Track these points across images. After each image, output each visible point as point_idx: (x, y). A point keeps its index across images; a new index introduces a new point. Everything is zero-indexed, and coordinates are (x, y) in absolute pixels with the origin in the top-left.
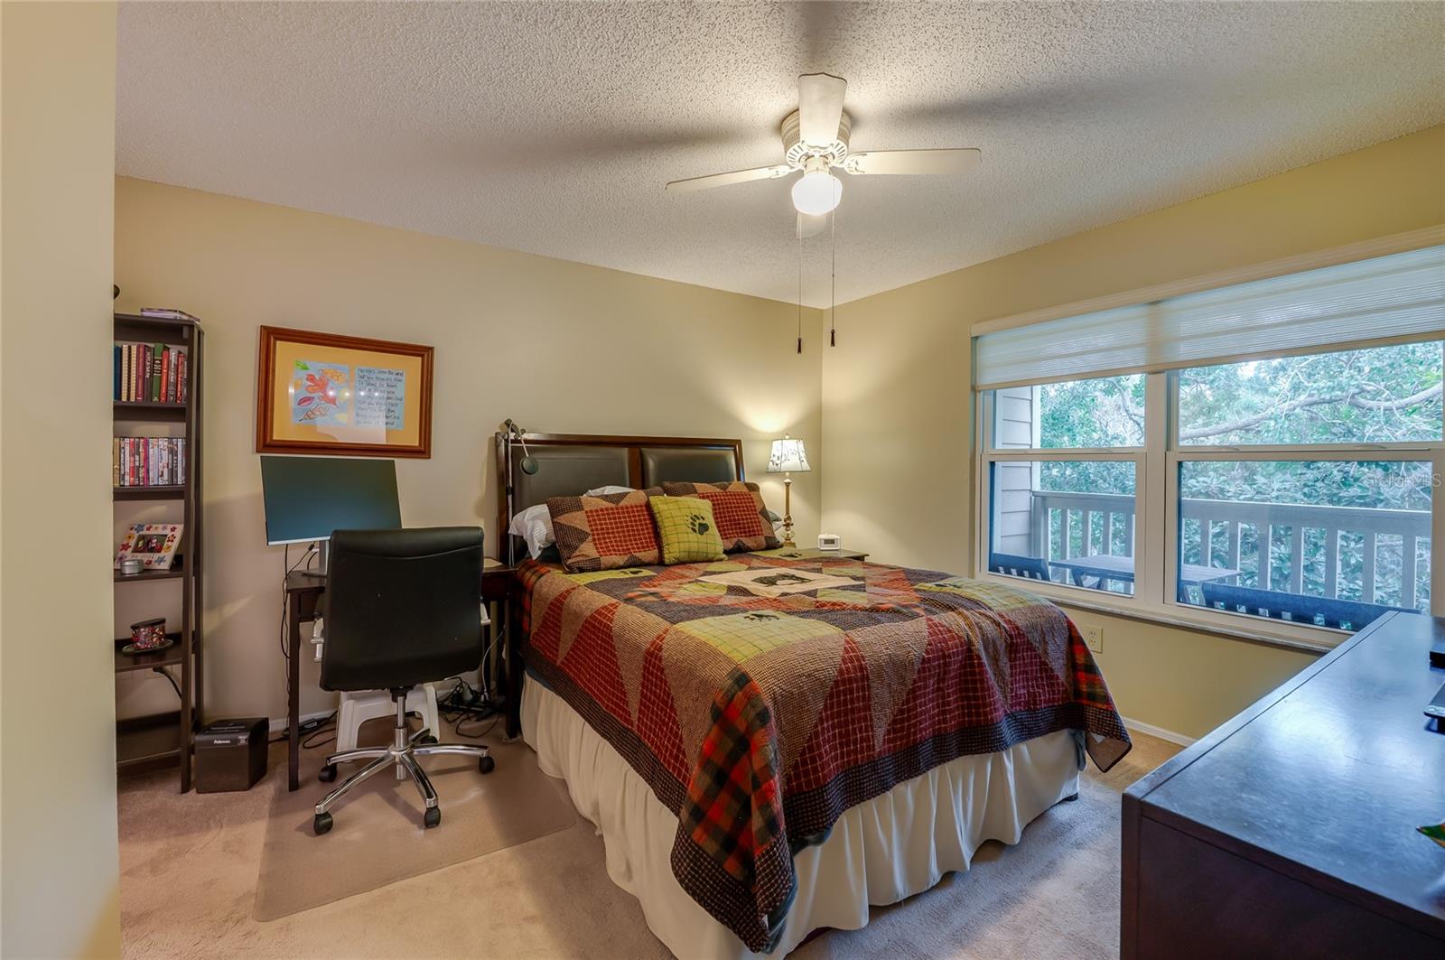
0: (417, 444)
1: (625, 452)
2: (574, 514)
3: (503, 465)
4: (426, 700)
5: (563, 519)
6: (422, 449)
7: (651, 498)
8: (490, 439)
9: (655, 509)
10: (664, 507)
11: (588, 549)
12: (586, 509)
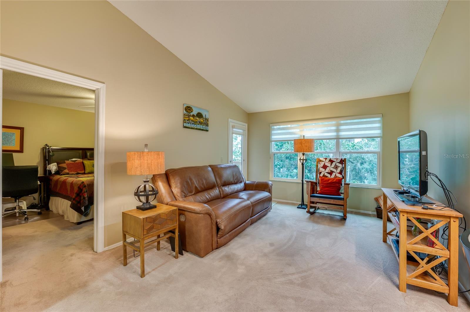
0: (19, 150)
1: (81, 151)
2: (63, 164)
3: (45, 154)
4: (23, 204)
5: (60, 165)
6: (21, 151)
7: (83, 161)
8: (41, 148)
9: (84, 163)
10: (86, 163)
11: (66, 171)
12: (66, 163)
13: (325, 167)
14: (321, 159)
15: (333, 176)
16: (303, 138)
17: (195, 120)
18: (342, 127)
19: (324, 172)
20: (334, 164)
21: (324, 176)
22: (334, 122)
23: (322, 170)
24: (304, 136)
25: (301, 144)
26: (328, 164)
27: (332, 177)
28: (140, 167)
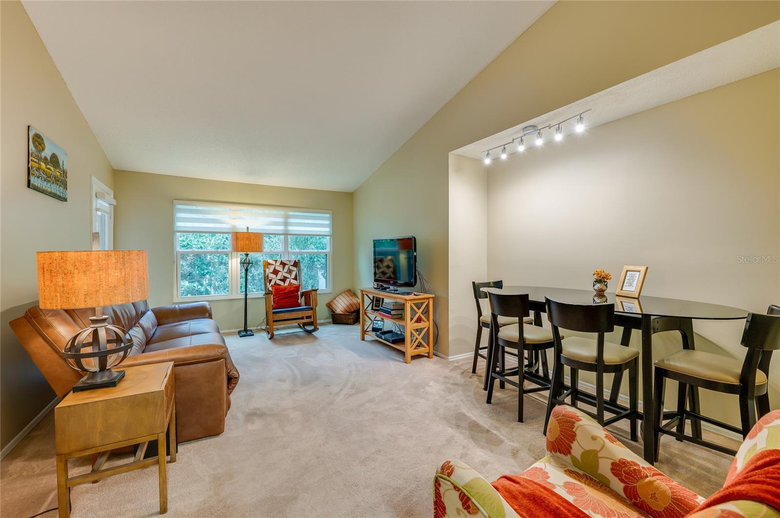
13: (276, 272)
14: (270, 261)
15: (287, 284)
16: (246, 231)
17: (48, 170)
18: (291, 220)
19: (275, 279)
20: (287, 267)
21: (275, 284)
22: (281, 212)
23: (271, 276)
24: (248, 228)
25: (250, 240)
26: (279, 268)
27: (285, 285)
28: (124, 285)
